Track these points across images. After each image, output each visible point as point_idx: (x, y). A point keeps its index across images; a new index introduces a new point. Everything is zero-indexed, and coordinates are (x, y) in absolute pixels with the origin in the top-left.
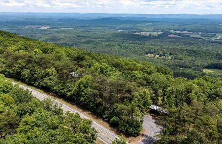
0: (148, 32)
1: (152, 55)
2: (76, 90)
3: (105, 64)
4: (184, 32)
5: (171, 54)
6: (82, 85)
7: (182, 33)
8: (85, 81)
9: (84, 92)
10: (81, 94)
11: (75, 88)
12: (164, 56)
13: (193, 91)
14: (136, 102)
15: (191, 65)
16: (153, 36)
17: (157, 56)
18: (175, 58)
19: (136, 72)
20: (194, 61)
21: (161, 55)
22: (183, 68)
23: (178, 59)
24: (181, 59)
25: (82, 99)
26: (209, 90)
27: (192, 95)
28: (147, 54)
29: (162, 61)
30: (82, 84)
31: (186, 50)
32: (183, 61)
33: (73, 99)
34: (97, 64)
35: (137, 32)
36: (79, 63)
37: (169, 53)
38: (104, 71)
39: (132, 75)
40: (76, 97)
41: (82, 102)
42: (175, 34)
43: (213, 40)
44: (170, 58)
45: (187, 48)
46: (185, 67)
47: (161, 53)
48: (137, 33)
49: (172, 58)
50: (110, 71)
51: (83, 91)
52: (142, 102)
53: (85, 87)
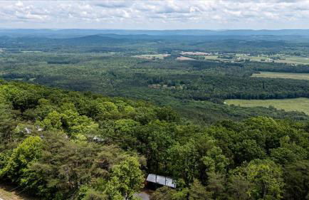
0: (151, 53)
1: (159, 85)
2: (12, 164)
3: (70, 111)
4: (197, 53)
5: (182, 83)
6: (22, 156)
7: (194, 54)
8: (27, 147)
9: (27, 168)
10: (22, 173)
11: (11, 161)
12: (174, 85)
13: (208, 153)
14: (115, 184)
15: (208, 95)
16: (158, 59)
17: (165, 86)
18: (188, 88)
19: (122, 122)
20: (212, 91)
21: (169, 85)
22: (199, 101)
23: (191, 89)
24: (195, 89)
25: (23, 180)
26: (231, 144)
27: (207, 160)
28: (151, 84)
29: (171, 93)
30: (23, 153)
31: (201, 76)
32: (198, 91)
33: (9, 181)
34: (54, 114)
35: (137, 54)
36: (24, 113)
37: (179, 81)
38: (69, 123)
39: (117, 127)
40: (14, 176)
41: (24, 185)
42: (186, 56)
43: (233, 62)
44: (181, 88)
45: (202, 74)
46: (201, 99)
47: (170, 81)
48: (136, 56)
49: (184, 88)
50: (80, 122)
51: (25, 166)
52: (127, 181)
53: (29, 158)
